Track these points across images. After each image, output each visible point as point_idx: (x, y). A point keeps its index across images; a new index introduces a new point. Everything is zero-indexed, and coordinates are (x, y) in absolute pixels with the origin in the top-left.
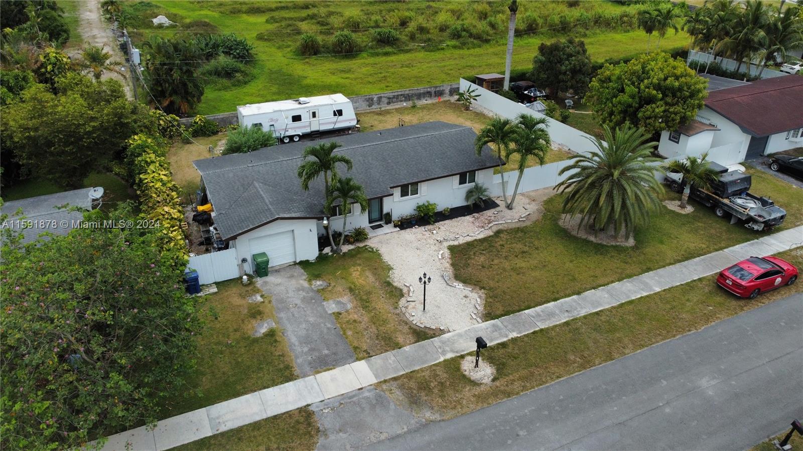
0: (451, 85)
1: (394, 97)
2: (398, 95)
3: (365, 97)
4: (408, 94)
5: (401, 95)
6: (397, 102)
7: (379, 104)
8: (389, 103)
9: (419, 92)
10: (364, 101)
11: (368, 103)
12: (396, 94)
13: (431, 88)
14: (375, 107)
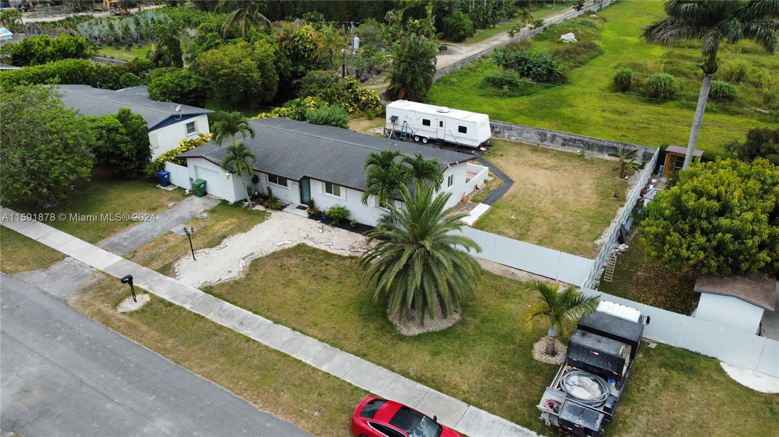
0: (646, 149)
1: (570, 140)
2: (575, 140)
3: (538, 130)
4: (588, 142)
5: (580, 140)
6: (573, 146)
7: (552, 142)
8: (563, 145)
9: (602, 143)
10: (536, 134)
11: (540, 137)
12: (573, 137)
13: (618, 143)
14: (547, 144)
